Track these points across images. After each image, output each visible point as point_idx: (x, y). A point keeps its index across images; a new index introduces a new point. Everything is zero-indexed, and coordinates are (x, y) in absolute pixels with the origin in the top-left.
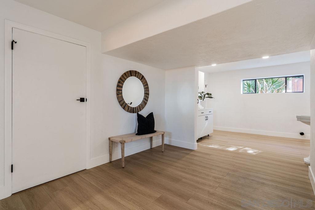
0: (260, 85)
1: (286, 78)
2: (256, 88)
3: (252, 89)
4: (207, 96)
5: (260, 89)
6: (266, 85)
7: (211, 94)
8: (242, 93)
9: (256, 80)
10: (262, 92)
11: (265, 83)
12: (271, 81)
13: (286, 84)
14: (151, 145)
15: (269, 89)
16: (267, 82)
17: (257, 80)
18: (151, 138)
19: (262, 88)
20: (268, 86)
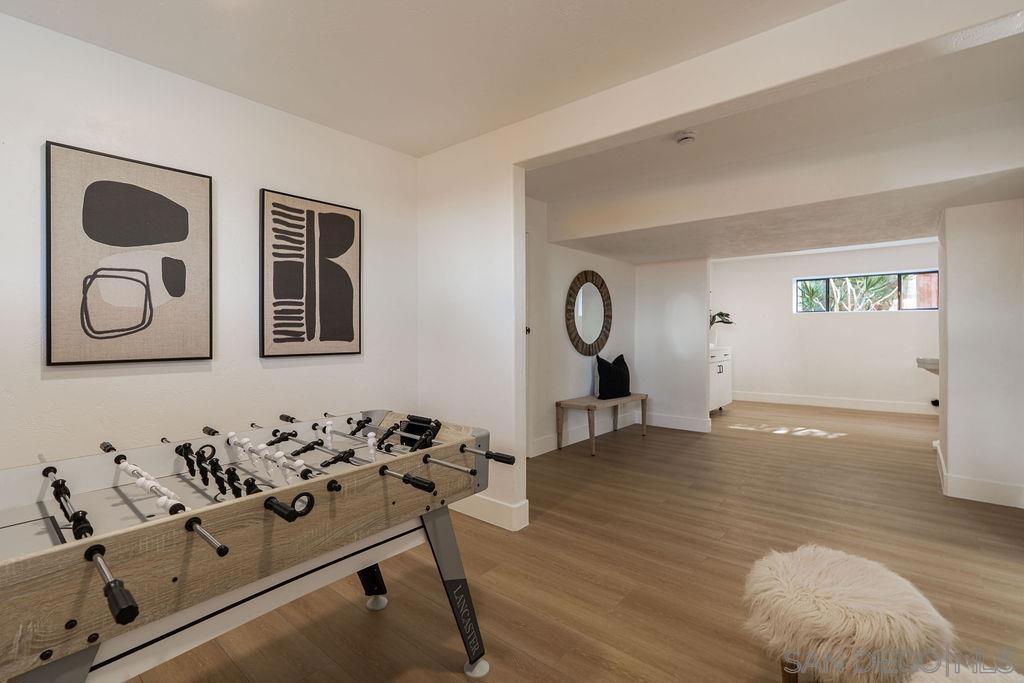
0: (838, 291)
1: (899, 275)
2: (828, 300)
3: (818, 302)
4: (718, 319)
5: (838, 301)
6: (852, 292)
7: (727, 315)
8: (794, 311)
9: (828, 280)
10: (841, 308)
11: (849, 285)
12: (864, 281)
13: (899, 290)
14: (615, 422)
15: (860, 301)
16: (854, 284)
17: (831, 280)
18: (615, 409)
19: (841, 299)
20: (857, 294)
